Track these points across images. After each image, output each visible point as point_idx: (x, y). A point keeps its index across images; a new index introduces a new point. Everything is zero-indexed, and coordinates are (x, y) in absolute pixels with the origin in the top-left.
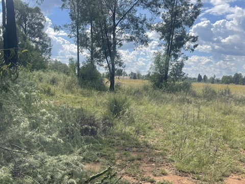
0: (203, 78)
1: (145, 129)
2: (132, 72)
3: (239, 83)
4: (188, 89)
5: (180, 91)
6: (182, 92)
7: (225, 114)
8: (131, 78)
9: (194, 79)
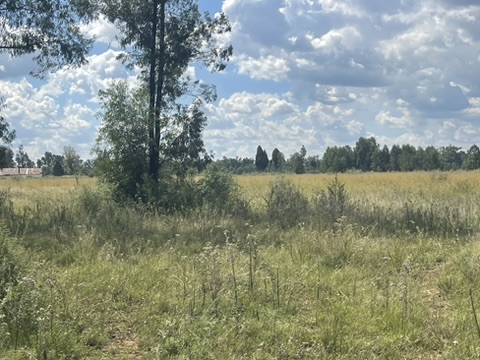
0: (270, 158)
1: (77, 348)
2: (48, 155)
3: (373, 165)
4: (224, 198)
5: (201, 204)
6: (206, 206)
7: (330, 265)
8: (46, 173)
9: (247, 162)
